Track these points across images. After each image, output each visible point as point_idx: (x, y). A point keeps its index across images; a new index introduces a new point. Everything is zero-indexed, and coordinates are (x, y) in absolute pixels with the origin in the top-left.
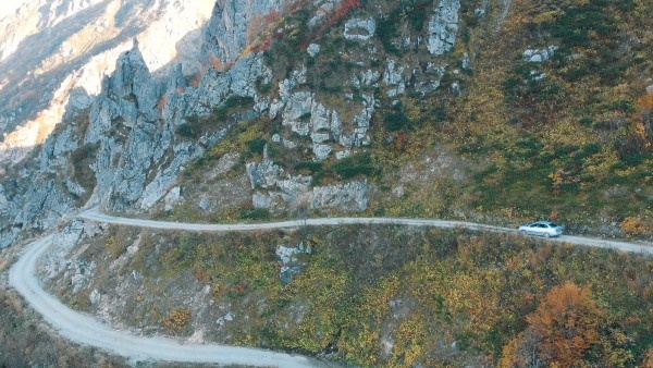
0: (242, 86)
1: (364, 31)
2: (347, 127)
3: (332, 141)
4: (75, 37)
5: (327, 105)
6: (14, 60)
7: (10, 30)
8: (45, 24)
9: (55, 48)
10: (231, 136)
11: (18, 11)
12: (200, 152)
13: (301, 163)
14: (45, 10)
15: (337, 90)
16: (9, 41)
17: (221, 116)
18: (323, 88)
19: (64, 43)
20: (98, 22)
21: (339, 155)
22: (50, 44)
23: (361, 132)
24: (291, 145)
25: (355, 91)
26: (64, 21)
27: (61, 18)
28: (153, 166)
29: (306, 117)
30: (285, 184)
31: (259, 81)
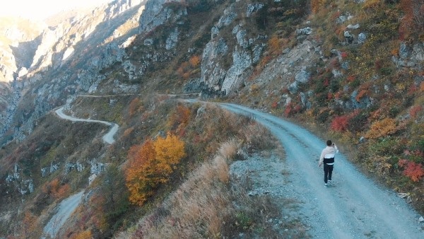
0: (119, 59)
1: (150, 43)
2: (138, 70)
3: (134, 74)
4: (122, 26)
5: (134, 64)
6: (91, 39)
7: (89, 23)
8: (107, 19)
9: (111, 33)
10: (113, 73)
11: (93, 11)
12: (105, 78)
13: (125, 80)
14: (107, 11)
15: (136, 60)
16: (88, 28)
17: (112, 67)
18: (133, 59)
19: (116, 30)
20: (133, 19)
21: (134, 78)
22: (109, 31)
23: (141, 72)
24: (124, 75)
25: (142, 60)
26: (117, 17)
27: (116, 15)
28: (92, 81)
29: (128, 68)
30: (121, 86)
31: (123, 57)
